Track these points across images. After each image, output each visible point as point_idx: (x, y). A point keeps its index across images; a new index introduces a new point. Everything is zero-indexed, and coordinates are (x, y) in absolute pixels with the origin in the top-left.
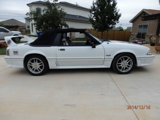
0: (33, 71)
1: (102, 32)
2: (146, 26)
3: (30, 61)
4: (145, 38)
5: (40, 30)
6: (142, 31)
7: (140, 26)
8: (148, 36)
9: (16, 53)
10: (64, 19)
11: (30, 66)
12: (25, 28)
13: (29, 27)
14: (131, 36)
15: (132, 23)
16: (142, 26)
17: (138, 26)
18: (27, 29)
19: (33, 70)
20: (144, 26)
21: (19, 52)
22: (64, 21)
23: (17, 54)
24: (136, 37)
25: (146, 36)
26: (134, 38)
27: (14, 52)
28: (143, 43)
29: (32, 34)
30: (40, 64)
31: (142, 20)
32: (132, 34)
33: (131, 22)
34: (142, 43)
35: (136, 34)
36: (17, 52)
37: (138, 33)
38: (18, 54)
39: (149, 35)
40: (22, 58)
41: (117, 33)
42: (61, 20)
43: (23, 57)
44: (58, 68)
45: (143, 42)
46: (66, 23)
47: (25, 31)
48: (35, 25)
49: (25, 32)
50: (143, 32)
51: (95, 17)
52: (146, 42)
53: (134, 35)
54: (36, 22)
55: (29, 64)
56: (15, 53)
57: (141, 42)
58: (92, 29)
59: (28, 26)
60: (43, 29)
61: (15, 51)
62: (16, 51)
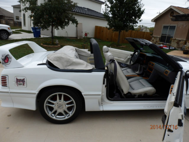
0: (53, 116)
1: (120, 32)
2: (173, 28)
3: (49, 99)
4: (171, 42)
5: (39, 25)
6: (168, 32)
7: (166, 27)
8: (175, 41)
9: (21, 83)
10: (71, 12)
11: (49, 107)
12: (12, 19)
13: (18, 18)
14: (153, 39)
15: (155, 23)
16: (168, 26)
17: (163, 27)
18: (15, 20)
19: (55, 113)
20: (170, 26)
21: (27, 81)
22: (73, 14)
23: (23, 85)
24: (159, 40)
25: (172, 40)
26: (157, 42)
27: (18, 81)
28: (171, 49)
29: (23, 28)
30: (68, 104)
31: (172, 20)
32: (154, 36)
33: (153, 21)
34: (169, 49)
35: (159, 37)
36: (23, 81)
37: (162, 36)
38: (25, 84)
39: (177, 39)
40: (35, 94)
41: (135, 34)
42: (69, 13)
43: (37, 92)
44: (101, 109)
45: (170, 47)
46: (74, 17)
47: (13, 23)
48: (32, 18)
49: (13, 25)
50: (169, 34)
51: (111, 12)
52: (173, 48)
53: (157, 37)
54: (33, 14)
55: (47, 103)
56: (18, 83)
57: (167, 47)
58: (107, 27)
59: (16, 17)
60: (42, 24)
61: (19, 78)
62: (22, 78)
